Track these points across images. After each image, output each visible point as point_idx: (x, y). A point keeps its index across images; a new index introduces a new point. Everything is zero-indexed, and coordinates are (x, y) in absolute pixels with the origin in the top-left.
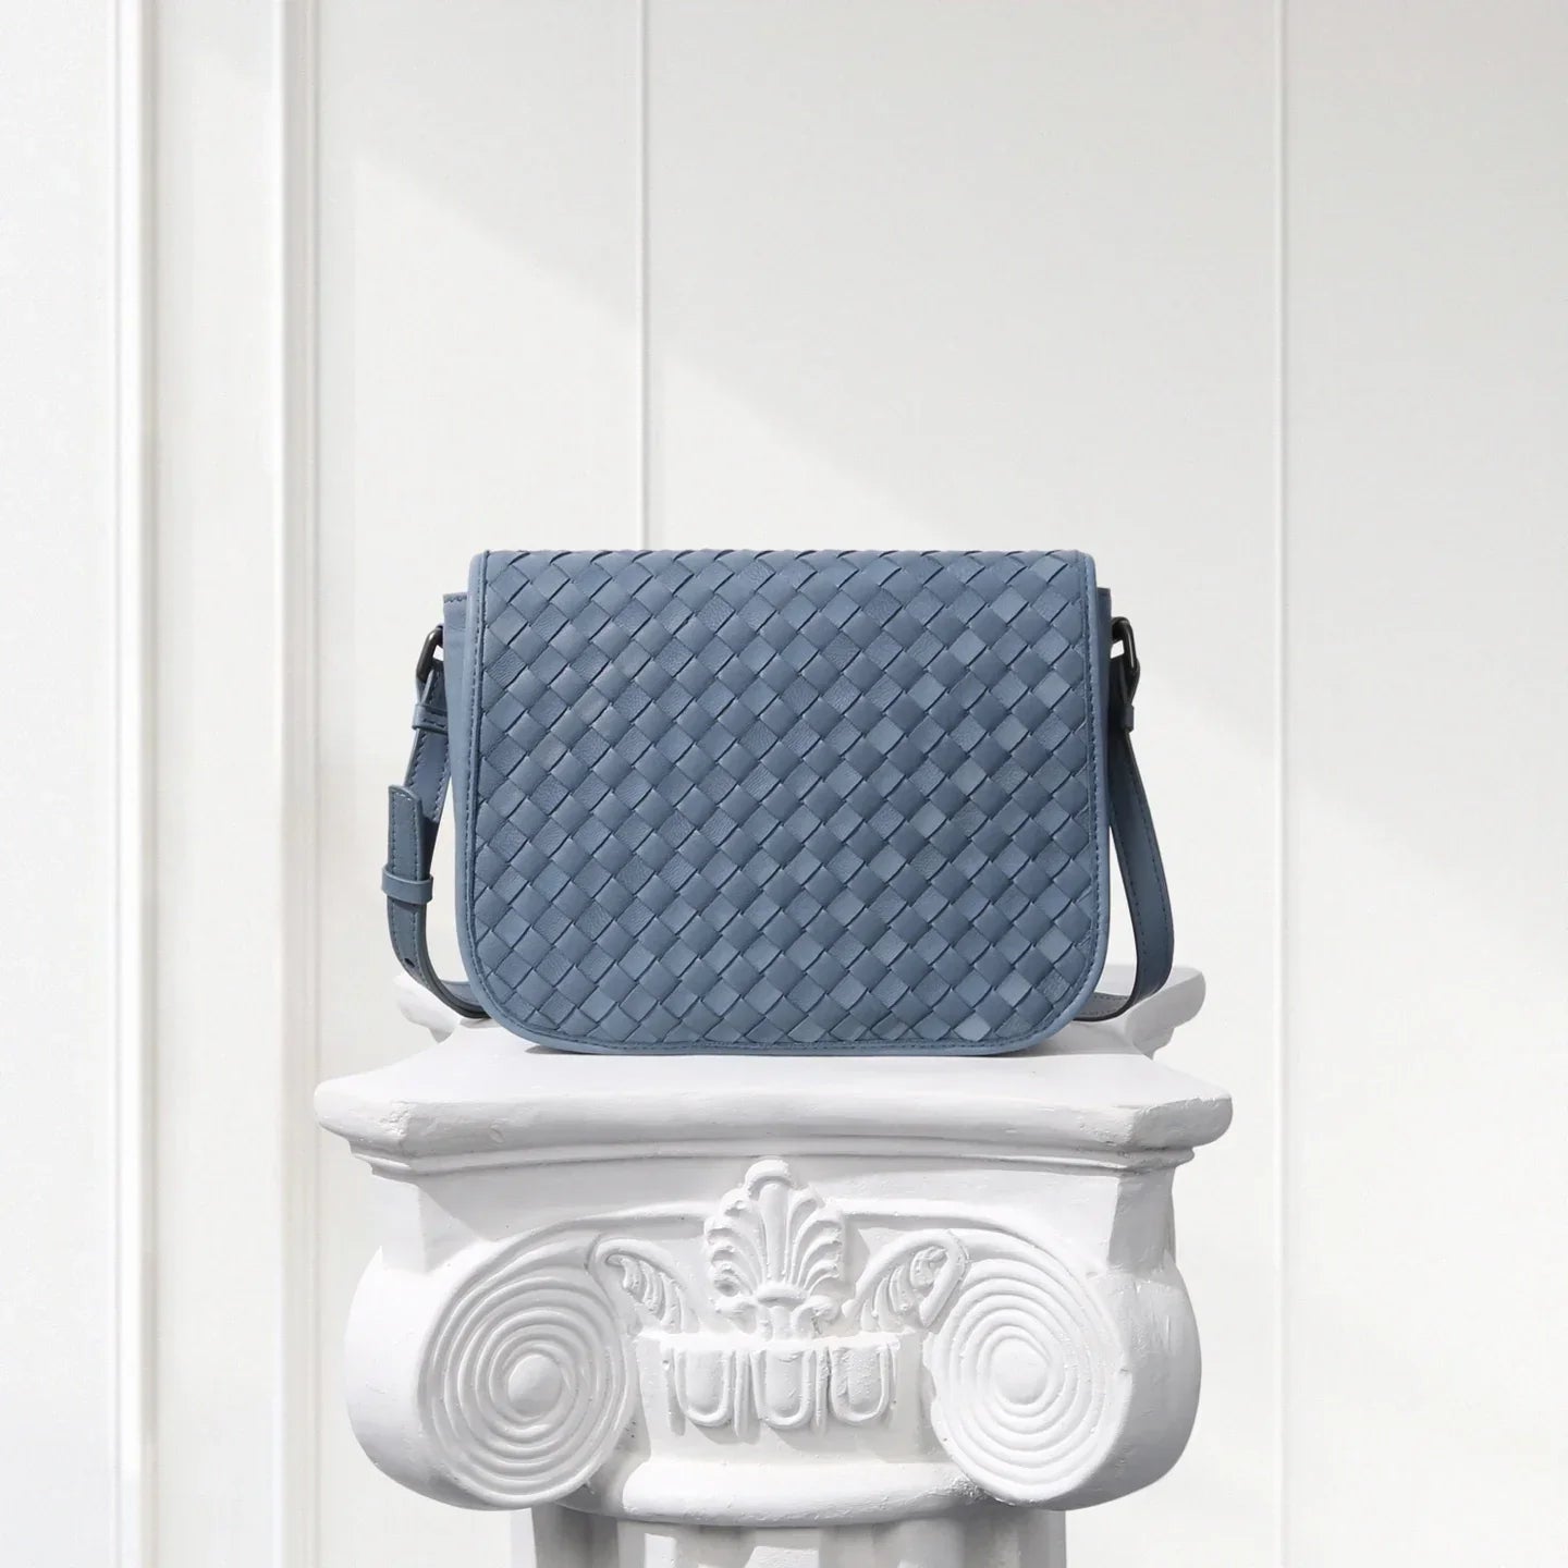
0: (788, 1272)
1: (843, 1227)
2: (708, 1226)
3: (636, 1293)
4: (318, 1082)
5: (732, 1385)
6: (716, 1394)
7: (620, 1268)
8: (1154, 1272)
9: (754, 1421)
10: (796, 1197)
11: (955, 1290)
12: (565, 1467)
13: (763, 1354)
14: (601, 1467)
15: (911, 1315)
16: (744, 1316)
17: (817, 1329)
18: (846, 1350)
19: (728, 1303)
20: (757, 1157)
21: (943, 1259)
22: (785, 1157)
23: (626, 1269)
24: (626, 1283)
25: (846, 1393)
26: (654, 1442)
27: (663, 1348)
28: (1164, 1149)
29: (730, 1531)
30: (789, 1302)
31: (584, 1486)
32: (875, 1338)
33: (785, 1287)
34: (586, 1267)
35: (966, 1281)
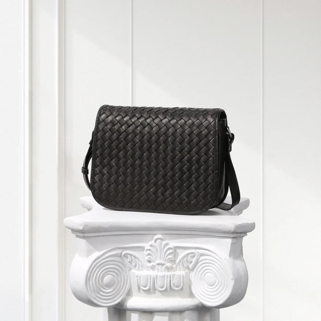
0: (162, 258)
1: (174, 249)
2: (146, 248)
3: (130, 262)
4: (65, 217)
5: (150, 282)
6: (147, 284)
7: (127, 257)
8: (239, 259)
9: (155, 289)
10: (164, 243)
11: (197, 262)
12: (116, 299)
13: (157, 276)
14: (123, 299)
15: (188, 268)
16: (153, 268)
17: (168, 270)
18: (174, 275)
19: (150, 265)
20: (156, 234)
21: (194, 256)
22: (162, 234)
23: (129, 258)
24: (128, 260)
25: (174, 284)
26: (134, 294)
27: (136, 274)
28: (241, 233)
29: (149, 312)
30: (163, 265)
31: (119, 303)
32: (180, 272)
33: (162, 261)
34: (120, 257)
35: (199, 261)
